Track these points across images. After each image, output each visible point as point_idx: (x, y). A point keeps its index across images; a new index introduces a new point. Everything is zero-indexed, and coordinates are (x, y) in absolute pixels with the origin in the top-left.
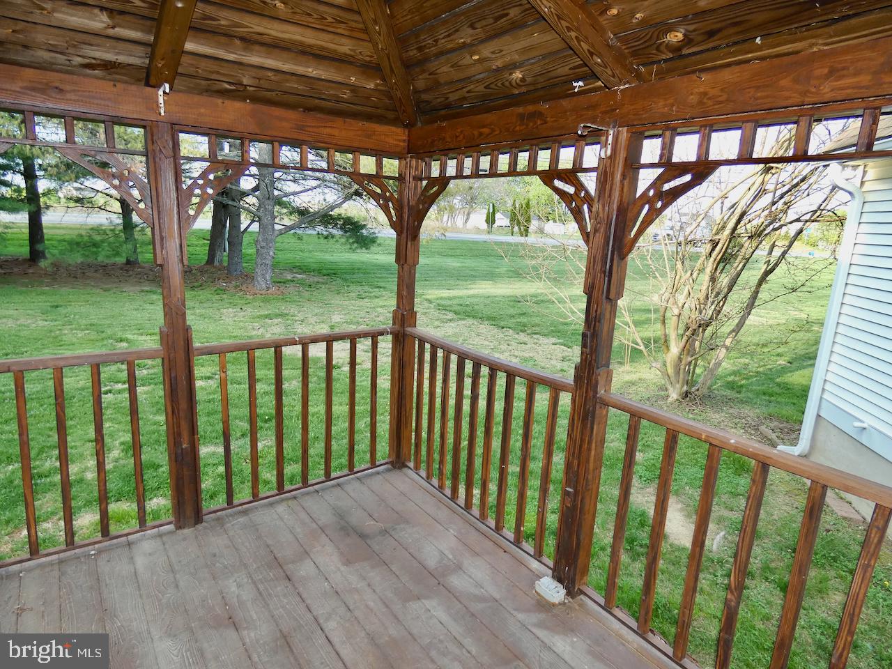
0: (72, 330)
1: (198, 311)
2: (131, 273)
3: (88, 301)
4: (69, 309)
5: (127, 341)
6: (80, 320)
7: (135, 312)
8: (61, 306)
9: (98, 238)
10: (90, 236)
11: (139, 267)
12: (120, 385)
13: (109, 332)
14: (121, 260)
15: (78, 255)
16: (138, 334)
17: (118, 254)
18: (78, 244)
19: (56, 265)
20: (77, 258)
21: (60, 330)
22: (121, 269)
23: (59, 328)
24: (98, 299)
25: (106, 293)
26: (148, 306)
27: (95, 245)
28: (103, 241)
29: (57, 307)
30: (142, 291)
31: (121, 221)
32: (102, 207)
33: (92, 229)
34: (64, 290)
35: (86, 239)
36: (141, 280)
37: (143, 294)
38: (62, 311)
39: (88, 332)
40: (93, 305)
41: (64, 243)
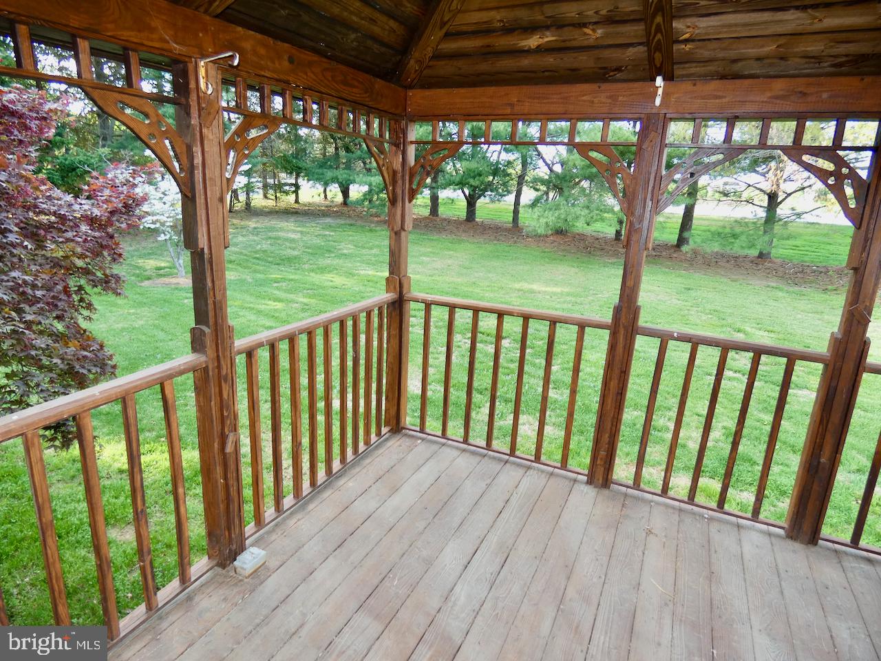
0: (698, 312)
1: (826, 317)
2: (760, 266)
3: (715, 288)
4: (699, 293)
5: (745, 333)
6: (706, 305)
7: (757, 306)
8: (692, 289)
9: (738, 230)
10: (731, 228)
11: (770, 262)
12: (731, 372)
13: (730, 320)
14: (754, 253)
15: (716, 244)
16: (756, 328)
17: (752, 246)
18: (719, 234)
19: (695, 252)
20: (716, 247)
21: (689, 310)
22: (752, 262)
23: (688, 308)
24: (725, 288)
25: (733, 284)
26: (771, 302)
27: (735, 236)
28: (742, 233)
29: (689, 289)
30: (768, 286)
31: (764, 215)
32: (750, 201)
33: (736, 221)
34: (697, 276)
35: (728, 230)
36: (769, 276)
37: (768, 289)
38: (693, 293)
39: (710, 316)
40: (719, 292)
41: (708, 233)
